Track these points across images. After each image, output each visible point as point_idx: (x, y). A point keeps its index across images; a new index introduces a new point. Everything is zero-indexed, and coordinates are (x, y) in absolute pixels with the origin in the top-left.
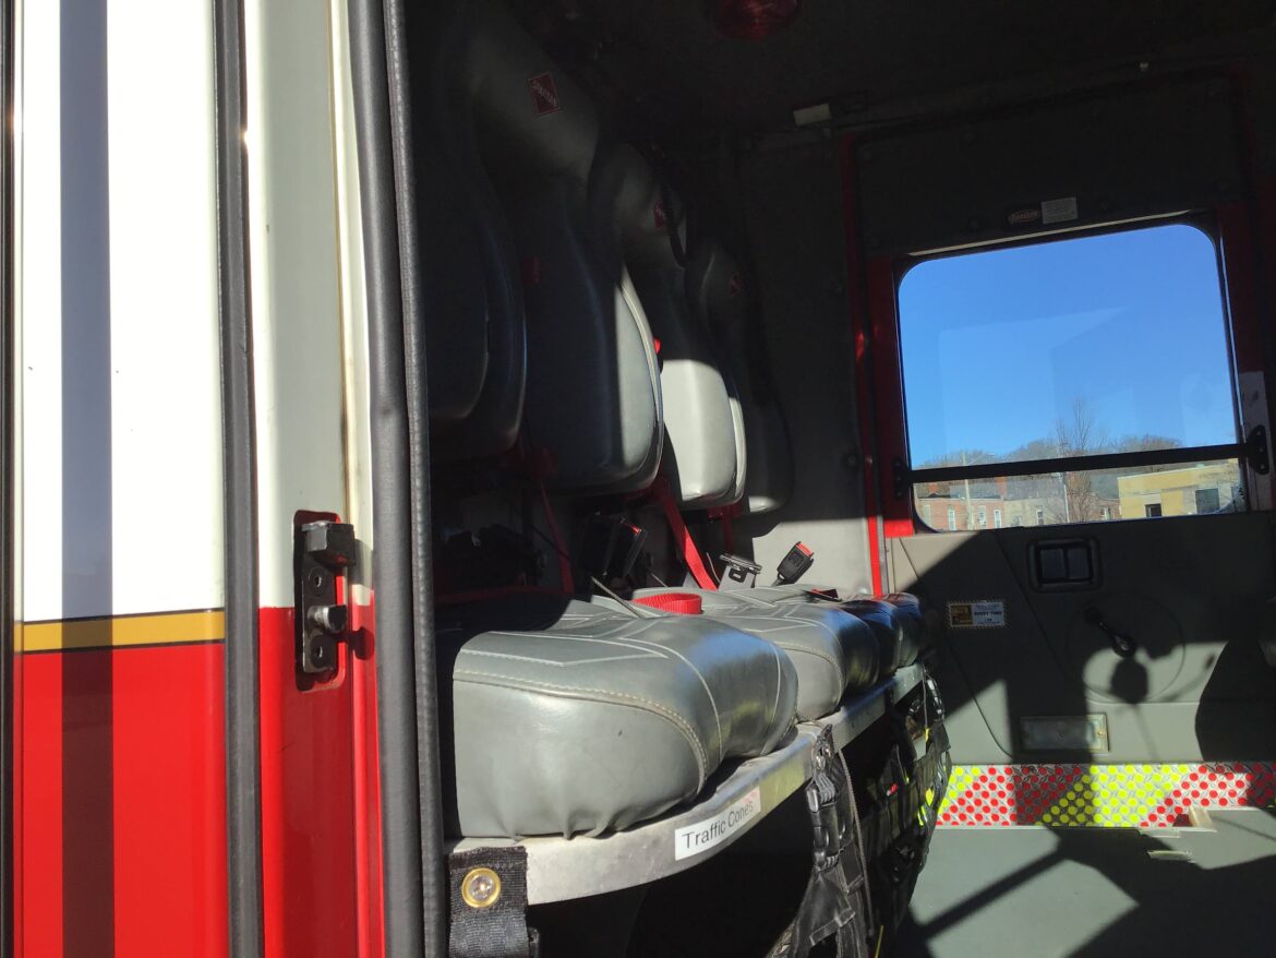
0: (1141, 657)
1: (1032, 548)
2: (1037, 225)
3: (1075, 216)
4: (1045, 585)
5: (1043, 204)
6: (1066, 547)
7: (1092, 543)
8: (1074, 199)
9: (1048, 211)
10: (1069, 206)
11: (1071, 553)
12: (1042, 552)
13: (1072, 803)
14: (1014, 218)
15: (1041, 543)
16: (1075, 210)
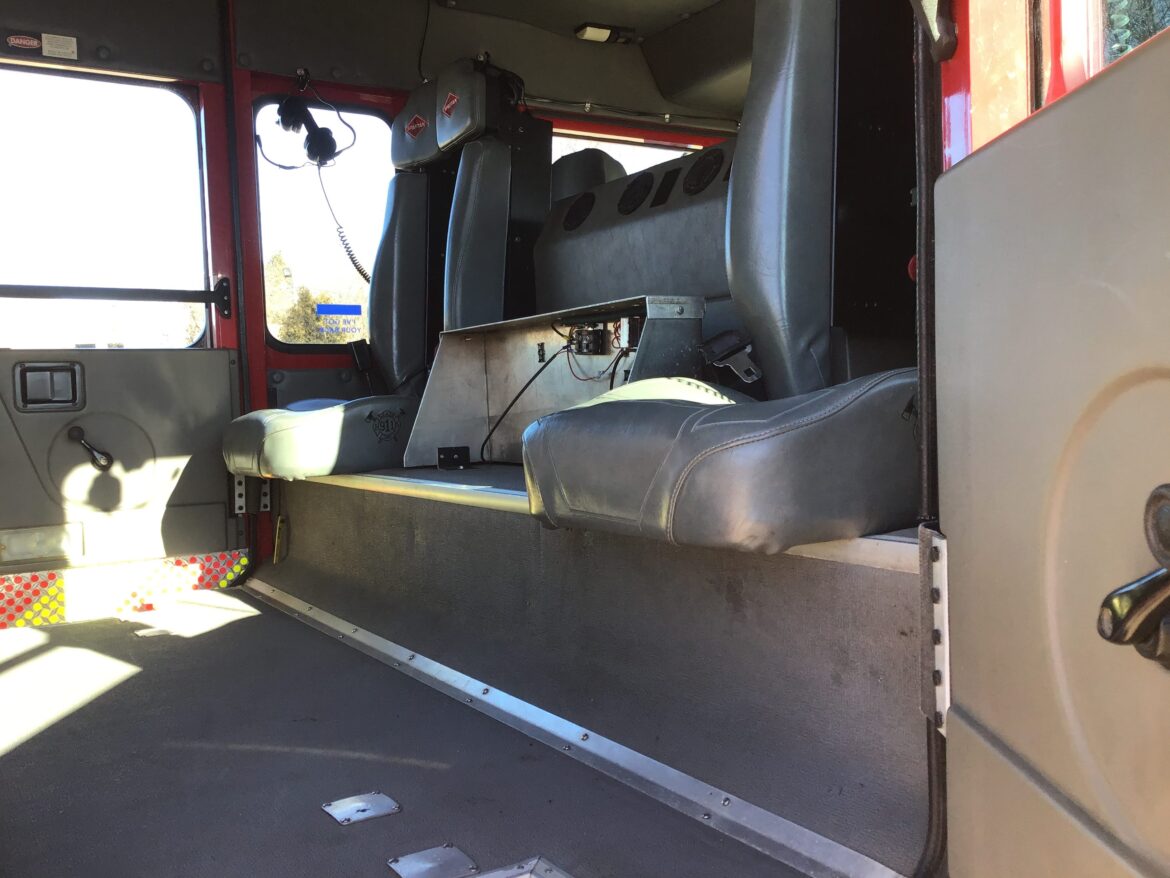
0: (117, 470)
1: (18, 370)
2: (36, 54)
3: (75, 57)
4: (30, 406)
5: (44, 35)
6: (52, 370)
7: (77, 368)
8: (74, 40)
9: (51, 43)
10: (68, 46)
11: (58, 376)
12: (28, 374)
13: (46, 606)
14: (13, 41)
15: (27, 365)
16: (76, 50)
